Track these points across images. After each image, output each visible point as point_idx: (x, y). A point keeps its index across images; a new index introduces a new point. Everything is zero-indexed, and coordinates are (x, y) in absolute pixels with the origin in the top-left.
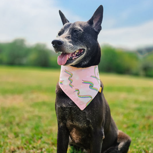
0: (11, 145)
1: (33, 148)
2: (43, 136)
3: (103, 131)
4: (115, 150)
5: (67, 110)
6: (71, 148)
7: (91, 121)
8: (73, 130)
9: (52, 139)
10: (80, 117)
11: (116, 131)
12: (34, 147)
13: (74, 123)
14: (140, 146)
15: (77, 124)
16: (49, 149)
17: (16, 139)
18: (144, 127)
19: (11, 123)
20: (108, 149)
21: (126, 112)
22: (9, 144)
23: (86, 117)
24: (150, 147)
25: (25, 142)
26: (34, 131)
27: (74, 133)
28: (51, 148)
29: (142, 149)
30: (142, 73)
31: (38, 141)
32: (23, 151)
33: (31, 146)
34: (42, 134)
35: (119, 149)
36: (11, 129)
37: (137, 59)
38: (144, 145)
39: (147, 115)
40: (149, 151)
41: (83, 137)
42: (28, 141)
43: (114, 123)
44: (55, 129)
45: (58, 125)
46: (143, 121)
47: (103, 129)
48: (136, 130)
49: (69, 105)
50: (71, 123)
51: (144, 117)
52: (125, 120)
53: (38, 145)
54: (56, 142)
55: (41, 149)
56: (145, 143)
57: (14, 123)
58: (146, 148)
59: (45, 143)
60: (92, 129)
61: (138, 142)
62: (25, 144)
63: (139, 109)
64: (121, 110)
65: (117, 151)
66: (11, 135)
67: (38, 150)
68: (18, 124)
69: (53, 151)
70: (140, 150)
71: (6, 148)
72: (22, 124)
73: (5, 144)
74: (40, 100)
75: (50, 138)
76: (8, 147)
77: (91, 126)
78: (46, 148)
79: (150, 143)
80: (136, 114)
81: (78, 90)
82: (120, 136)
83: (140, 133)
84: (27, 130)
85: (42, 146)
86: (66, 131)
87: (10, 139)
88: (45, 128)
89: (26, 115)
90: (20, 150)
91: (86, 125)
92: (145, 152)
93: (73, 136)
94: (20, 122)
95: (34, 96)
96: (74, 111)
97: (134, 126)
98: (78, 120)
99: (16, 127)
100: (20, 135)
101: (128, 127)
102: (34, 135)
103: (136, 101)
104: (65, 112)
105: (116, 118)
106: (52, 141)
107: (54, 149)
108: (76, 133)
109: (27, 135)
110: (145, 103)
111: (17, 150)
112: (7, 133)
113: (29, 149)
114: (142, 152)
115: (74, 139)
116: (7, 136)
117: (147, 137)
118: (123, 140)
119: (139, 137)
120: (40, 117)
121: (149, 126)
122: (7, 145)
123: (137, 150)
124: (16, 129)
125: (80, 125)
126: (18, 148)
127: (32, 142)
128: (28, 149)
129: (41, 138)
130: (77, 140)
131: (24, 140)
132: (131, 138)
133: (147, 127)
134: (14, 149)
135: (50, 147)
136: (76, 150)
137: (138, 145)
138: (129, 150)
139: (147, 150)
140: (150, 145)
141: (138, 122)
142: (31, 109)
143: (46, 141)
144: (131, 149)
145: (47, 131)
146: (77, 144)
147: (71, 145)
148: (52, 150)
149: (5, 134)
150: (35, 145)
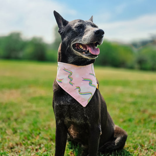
0: (9, 141)
1: (31, 144)
2: (41, 132)
3: (100, 127)
4: (112, 145)
5: (65, 108)
6: (69, 143)
7: (89, 118)
8: (71, 126)
9: (51, 135)
10: (78, 114)
11: (112, 127)
12: (33, 143)
13: (72, 119)
14: (136, 140)
15: (75, 120)
16: (47, 145)
17: (14, 135)
18: (140, 121)
19: (9, 119)
20: (105, 144)
21: (122, 106)
22: (7, 140)
23: (83, 113)
24: (146, 141)
25: (24, 138)
26: (32, 127)
27: (71, 130)
28: (50, 144)
29: (138, 143)
30: (136, 66)
31: (36, 137)
32: (22, 147)
33: (29, 142)
34: (40, 130)
35: (116, 144)
36: (9, 125)
37: (131, 52)
38: (140, 139)
39: (142, 109)
40: (144, 145)
41: (81, 133)
42: (26, 137)
43: (111, 118)
44: (53, 124)
45: (57, 122)
46: (139, 115)
47: (100, 126)
48: (132, 124)
49: (68, 102)
50: (69, 120)
51: (139, 111)
52: (121, 114)
53: (37, 141)
54: (55, 138)
55: (40, 145)
56: (141, 137)
57: (12, 119)
58: (142, 142)
59: (43, 138)
60: (89, 125)
61: (134, 136)
62: (24, 140)
63: (134, 103)
64: (117, 104)
65: (114, 145)
66: (9, 131)
67: (36, 146)
68: (16, 120)
69: (52, 146)
70: (136, 144)
71: (4, 144)
72: (19, 120)
73: (4, 141)
74: (37, 95)
75: (48, 134)
76: (7, 144)
77: (88, 122)
78: (44, 143)
79: (146, 137)
80: (132, 108)
81: (79, 88)
82: (117, 131)
83: (136, 127)
84: (25, 126)
85: (41, 141)
86: (64, 128)
87: (8, 135)
88: (43, 123)
89: (24, 111)
90: (19, 146)
91: (83, 121)
92: (141, 146)
93: (71, 132)
94: (18, 118)
95: (31, 90)
96: (73, 109)
97: (130, 120)
98: (76, 117)
99: (14, 123)
100: (18, 131)
101: (124, 121)
102: (32, 130)
103: (132, 95)
104: (63, 109)
105: (112, 112)
106: (51, 137)
107: (52, 145)
108: (73, 129)
109: (25, 131)
110: (140, 96)
111: (16, 146)
112: (5, 129)
113: (28, 145)
114: (138, 146)
115: (72, 135)
116: (5, 132)
117: (142, 131)
118: (120, 135)
119: (135, 132)
120: (38, 113)
121: (145, 120)
122: (6, 141)
123: (134, 144)
124: (14, 125)
125: (78, 122)
126: (17, 145)
127: (30, 138)
128: (26, 145)
129: (40, 133)
130: (74, 136)
131: (22, 136)
132: (127, 133)
133: (142, 121)
134: (12, 145)
135: (48, 143)
136: (74, 146)
137: (134, 140)
138: (126, 144)
139: (143, 144)
140: (146, 139)
141: (133, 116)
142: (29, 104)
143: (44, 137)
144: (127, 144)
145: (45, 127)
146: (75, 139)
147: (69, 140)
148: (50, 146)
149: (4, 130)
150: (34, 141)
